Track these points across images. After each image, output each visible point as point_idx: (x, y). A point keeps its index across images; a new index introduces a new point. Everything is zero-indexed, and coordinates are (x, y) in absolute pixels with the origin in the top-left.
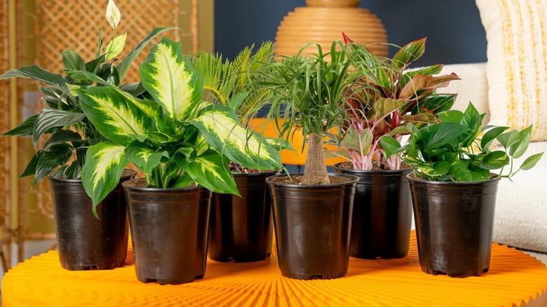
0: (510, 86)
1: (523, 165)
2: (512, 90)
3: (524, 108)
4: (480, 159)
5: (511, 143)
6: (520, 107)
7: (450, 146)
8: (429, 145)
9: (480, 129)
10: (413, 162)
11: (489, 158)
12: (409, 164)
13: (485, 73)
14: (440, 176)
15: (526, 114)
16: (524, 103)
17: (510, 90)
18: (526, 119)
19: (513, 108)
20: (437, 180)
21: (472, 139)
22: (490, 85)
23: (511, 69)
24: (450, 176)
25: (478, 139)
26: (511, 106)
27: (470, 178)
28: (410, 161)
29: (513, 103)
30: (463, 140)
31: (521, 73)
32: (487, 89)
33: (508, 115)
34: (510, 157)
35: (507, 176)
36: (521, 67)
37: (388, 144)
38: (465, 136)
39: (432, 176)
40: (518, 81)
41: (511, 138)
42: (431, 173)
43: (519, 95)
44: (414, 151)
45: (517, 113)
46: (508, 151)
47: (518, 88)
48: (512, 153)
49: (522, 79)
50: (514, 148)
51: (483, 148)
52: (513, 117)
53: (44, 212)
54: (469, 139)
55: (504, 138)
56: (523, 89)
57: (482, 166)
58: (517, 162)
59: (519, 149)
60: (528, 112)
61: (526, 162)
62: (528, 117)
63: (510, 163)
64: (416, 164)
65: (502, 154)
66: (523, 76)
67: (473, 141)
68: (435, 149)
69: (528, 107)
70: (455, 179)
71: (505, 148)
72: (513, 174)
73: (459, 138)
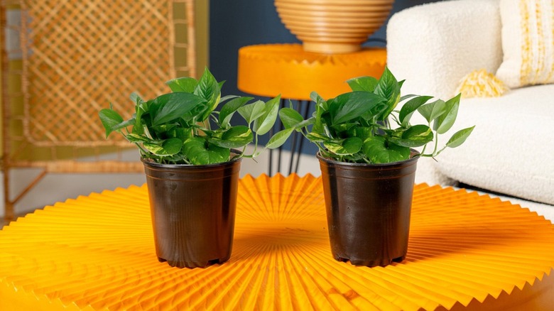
0: (525, 25)
1: (449, 142)
2: (527, 30)
3: (539, 49)
4: (398, 135)
5: (435, 115)
6: (535, 48)
7: (362, 119)
8: (337, 118)
9: (398, 99)
10: (319, 138)
11: (408, 132)
12: (314, 141)
13: (499, 9)
14: (350, 155)
15: (542, 55)
16: (539, 44)
17: (524, 30)
18: (541, 61)
19: (528, 49)
20: (347, 161)
21: (388, 111)
22: (503, 22)
23: (526, 7)
24: (362, 155)
25: (396, 111)
26: (526, 47)
27: (386, 158)
28: (315, 138)
29: (528, 44)
30: (378, 112)
31: (537, 11)
32: (501, 26)
33: (522, 57)
34: (434, 132)
35: (431, 155)
36: (537, 5)
37: (288, 118)
38: (380, 107)
39: (341, 155)
40: (533, 20)
41: (435, 109)
42: (340, 151)
43: (534, 35)
44: (319, 125)
45: (532, 54)
46: (431, 125)
47: (534, 28)
48: (436, 127)
49: (537, 17)
50: (439, 121)
51: (401, 120)
52: (528, 58)
53: (30, 139)
54: (385, 111)
55: (427, 110)
56: (539, 29)
57: (400, 144)
58: (442, 138)
59: (444, 123)
60: (544, 53)
61: (453, 139)
62: (543, 58)
63: (434, 139)
64: (322, 141)
65: (424, 128)
66: (539, 14)
67: (390, 113)
68: (344, 123)
69: (544, 48)
70: (368, 159)
71: (429, 121)
72: (438, 153)
73: (372, 110)
